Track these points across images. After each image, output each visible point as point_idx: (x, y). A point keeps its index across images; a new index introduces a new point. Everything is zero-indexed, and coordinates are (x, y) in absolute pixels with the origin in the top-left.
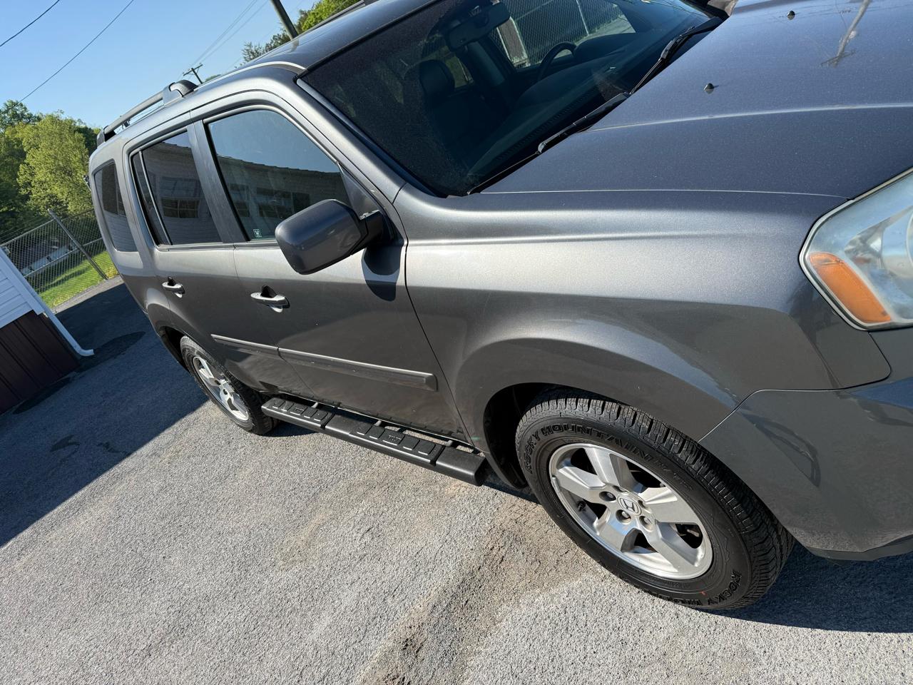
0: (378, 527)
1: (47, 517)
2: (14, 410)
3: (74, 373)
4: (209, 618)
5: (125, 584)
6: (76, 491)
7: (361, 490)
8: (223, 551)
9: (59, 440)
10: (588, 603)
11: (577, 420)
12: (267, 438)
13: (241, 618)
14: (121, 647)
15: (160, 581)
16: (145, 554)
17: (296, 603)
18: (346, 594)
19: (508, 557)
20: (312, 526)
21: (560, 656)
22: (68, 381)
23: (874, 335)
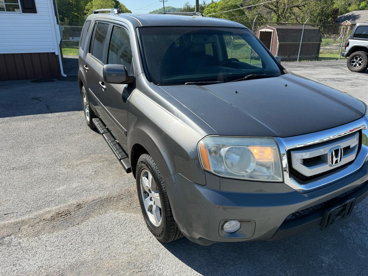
0: (98, 172)
1: (16, 117)
2: (31, 81)
3: (56, 79)
4: (35, 169)
5: (21, 148)
6: (29, 114)
7: (103, 159)
8: (54, 154)
9: (36, 97)
10: (132, 222)
11: (148, 163)
12: (92, 130)
13: (44, 174)
14: (8, 163)
15: (31, 152)
16: (34, 143)
17: (61, 178)
18: (75, 184)
19: (124, 199)
20: (82, 161)
21: (113, 230)
22: (52, 81)
23: (206, 172)
